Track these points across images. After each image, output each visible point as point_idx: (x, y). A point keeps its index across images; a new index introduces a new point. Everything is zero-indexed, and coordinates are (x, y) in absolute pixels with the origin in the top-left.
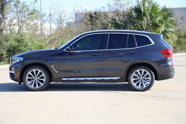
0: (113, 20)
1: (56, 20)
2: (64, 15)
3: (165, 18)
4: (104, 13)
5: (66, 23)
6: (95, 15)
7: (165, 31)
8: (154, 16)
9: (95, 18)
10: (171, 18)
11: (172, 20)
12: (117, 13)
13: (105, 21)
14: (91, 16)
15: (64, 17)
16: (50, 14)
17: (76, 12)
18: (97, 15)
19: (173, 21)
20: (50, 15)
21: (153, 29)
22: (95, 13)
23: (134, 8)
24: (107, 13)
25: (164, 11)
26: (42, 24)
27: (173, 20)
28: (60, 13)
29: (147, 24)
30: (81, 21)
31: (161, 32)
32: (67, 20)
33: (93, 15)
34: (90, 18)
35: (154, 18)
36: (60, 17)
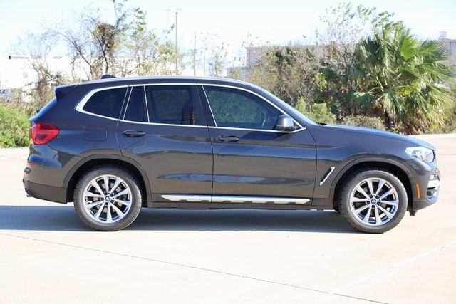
0: (323, 64)
1: (206, 62)
2: (223, 53)
3: (428, 61)
4: (307, 50)
5: (227, 69)
6: (288, 53)
7: (428, 89)
8: (406, 58)
9: (288, 60)
10: (441, 62)
11: (443, 67)
12: (332, 50)
13: (308, 67)
14: (278, 55)
15: (223, 57)
16: (193, 49)
17: (247, 46)
18: (292, 54)
19: (445, 68)
20: (195, 52)
21: (405, 85)
22: (288, 50)
23: (367, 41)
24: (313, 49)
25: (426, 48)
26: (180, 72)
27: (446, 65)
28: (216, 49)
29: (391, 74)
30: (259, 66)
31: (419, 90)
32: (230, 62)
33: (284, 53)
34: (276, 59)
35: (406, 61)
36: (216, 57)
